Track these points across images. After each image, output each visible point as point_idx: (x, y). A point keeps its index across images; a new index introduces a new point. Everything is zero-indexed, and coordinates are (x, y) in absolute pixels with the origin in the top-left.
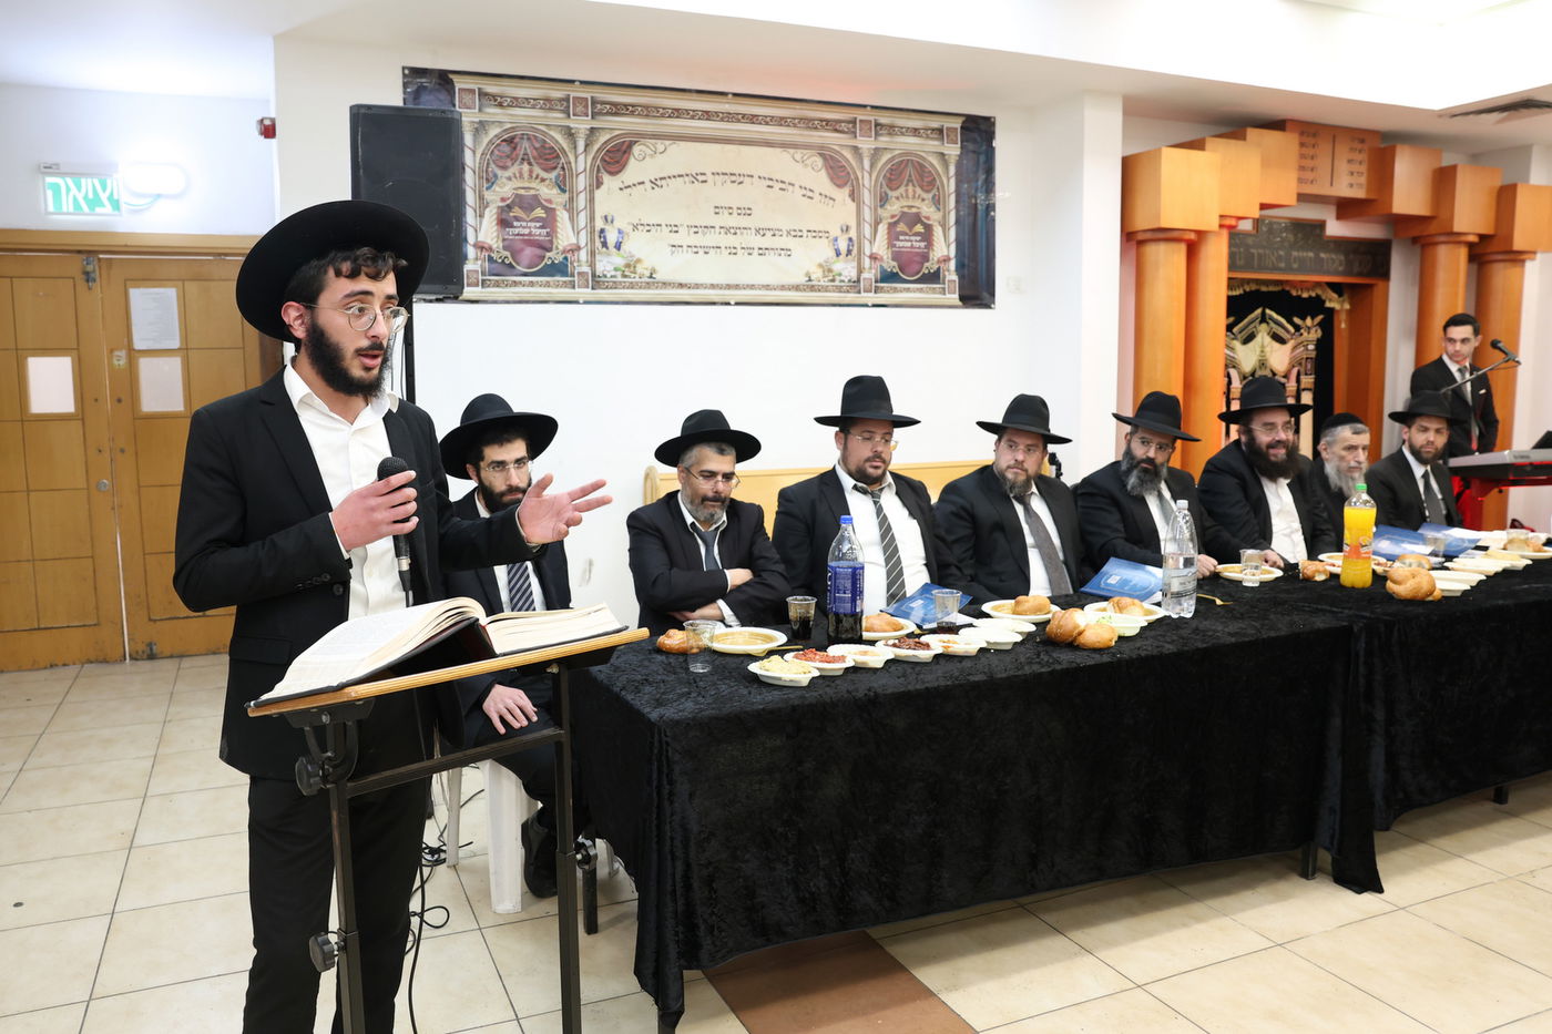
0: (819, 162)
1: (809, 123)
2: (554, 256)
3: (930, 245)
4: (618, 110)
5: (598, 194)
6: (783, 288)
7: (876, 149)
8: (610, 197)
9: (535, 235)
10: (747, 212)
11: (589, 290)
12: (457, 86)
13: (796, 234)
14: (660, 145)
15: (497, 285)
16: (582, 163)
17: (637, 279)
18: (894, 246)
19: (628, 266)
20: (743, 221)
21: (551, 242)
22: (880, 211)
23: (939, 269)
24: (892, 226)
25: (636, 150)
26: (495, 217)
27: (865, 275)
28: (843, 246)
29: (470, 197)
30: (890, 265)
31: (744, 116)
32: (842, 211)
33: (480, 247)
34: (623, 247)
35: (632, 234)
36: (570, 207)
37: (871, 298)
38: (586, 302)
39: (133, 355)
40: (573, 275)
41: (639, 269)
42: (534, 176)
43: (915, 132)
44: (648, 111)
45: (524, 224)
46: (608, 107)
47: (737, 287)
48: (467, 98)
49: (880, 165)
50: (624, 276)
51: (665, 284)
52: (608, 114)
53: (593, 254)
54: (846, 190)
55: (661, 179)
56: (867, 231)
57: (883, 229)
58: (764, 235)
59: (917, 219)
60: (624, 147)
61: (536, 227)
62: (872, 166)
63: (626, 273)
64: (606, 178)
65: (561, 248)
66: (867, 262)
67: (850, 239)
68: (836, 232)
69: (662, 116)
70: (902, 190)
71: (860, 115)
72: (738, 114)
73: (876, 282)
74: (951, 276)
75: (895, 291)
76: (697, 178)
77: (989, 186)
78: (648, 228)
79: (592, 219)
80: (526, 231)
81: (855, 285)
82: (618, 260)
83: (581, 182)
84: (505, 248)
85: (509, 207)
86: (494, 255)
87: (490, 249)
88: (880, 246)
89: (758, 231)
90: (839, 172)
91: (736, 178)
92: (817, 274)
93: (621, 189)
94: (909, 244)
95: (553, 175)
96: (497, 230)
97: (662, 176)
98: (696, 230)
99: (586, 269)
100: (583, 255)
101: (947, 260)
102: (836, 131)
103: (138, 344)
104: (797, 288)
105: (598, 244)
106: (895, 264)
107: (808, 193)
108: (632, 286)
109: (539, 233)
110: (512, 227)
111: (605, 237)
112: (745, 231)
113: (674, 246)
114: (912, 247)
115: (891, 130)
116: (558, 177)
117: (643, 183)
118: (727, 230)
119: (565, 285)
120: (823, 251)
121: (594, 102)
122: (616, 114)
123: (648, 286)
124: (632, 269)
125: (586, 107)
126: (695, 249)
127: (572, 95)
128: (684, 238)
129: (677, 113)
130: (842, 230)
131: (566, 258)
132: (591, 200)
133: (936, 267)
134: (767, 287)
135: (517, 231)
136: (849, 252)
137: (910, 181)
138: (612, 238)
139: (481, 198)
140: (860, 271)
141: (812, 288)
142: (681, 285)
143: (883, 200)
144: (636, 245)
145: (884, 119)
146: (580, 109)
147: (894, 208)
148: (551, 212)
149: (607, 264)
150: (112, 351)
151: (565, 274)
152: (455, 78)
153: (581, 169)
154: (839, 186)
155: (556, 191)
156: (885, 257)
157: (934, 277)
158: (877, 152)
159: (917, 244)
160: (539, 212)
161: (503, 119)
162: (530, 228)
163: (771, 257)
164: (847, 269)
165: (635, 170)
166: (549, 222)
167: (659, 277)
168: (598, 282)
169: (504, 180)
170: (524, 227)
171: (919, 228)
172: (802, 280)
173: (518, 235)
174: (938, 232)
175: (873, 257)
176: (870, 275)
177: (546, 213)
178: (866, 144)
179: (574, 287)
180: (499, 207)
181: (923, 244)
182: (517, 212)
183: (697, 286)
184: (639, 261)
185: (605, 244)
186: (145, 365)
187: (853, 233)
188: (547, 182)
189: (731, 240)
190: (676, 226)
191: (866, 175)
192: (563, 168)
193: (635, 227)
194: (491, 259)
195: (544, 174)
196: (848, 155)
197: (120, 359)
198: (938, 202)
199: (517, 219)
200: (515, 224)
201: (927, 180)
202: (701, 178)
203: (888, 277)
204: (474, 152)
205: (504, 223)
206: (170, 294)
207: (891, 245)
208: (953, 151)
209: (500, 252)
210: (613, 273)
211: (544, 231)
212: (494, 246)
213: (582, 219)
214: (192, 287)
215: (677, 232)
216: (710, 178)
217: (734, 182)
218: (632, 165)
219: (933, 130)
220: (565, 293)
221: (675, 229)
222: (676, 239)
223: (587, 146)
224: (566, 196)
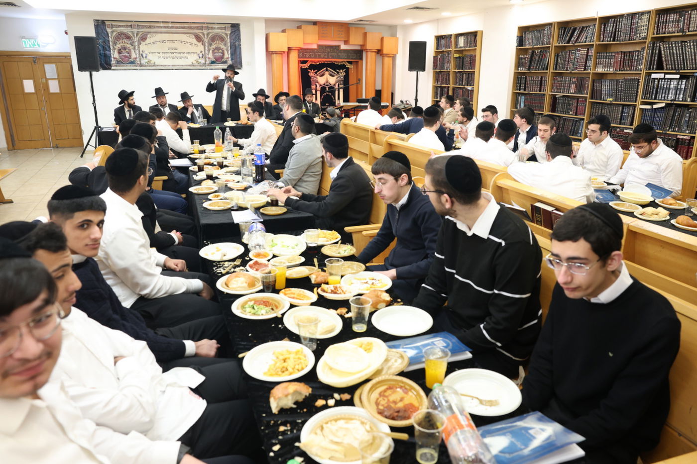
0: (194, 36)
1: (190, 28)
2: (131, 60)
3: (223, 54)
4: (143, 27)
5: (140, 46)
6: (186, 66)
8: (143, 47)
10: (176, 49)
11: (140, 67)
12: (106, 23)
13: (189, 53)
14: (154, 35)
15: (119, 66)
16: (136, 39)
17: (151, 64)
19: (148, 61)
20: (175, 51)
21: (130, 57)
22: (210, 47)
24: (213, 51)
25: (149, 36)
26: (117, 52)
27: (207, 62)
28: (201, 56)
29: (111, 47)
30: (213, 59)
32: (200, 47)
33: (114, 58)
34: (147, 57)
35: (149, 55)
36: (134, 49)
37: (209, 67)
38: (139, 70)
39: (47, 80)
40: (136, 64)
41: (151, 62)
42: (125, 42)
43: (218, 28)
44: (150, 27)
45: (124, 53)
46: (141, 26)
47: (175, 66)
48: (109, 26)
49: (209, 36)
50: (148, 64)
51: (157, 65)
52: (141, 28)
53: (140, 59)
54: (201, 43)
56: (207, 52)
57: (211, 52)
58: (181, 54)
59: (220, 49)
61: (127, 54)
62: (207, 36)
64: (142, 42)
65: (133, 58)
66: (207, 59)
68: (199, 52)
69: (154, 28)
70: (215, 42)
71: (204, 25)
72: (172, 27)
73: (210, 64)
76: (164, 41)
77: (239, 39)
78: (153, 53)
79: (139, 51)
80: (125, 55)
81: (204, 64)
82: (146, 60)
83: (136, 43)
85: (120, 49)
87: (117, 58)
88: (211, 55)
89: (179, 53)
90: (198, 38)
91: (173, 41)
92: (195, 62)
93: (146, 45)
96: (118, 55)
97: (155, 41)
98: (164, 53)
99: (139, 62)
100: (138, 59)
101: (228, 58)
102: (197, 29)
103: (48, 77)
104: (190, 66)
105: (141, 57)
107: (191, 44)
108: (150, 66)
112: (176, 53)
113: (159, 57)
115: (212, 28)
116: (131, 42)
117: (151, 43)
118: (172, 53)
119: (134, 66)
120: (196, 57)
121: (138, 25)
123: (154, 66)
126: (164, 58)
127: (133, 24)
128: (161, 55)
131: (134, 60)
132: (139, 47)
134: (182, 66)
135: (122, 55)
136: (202, 57)
137: (217, 40)
138: (144, 55)
139: (114, 47)
140: (205, 61)
141: (194, 66)
142: (161, 66)
143: (210, 45)
144: (150, 57)
145: (210, 26)
146: (135, 27)
147: (214, 46)
148: (130, 50)
149: (144, 61)
150: (42, 79)
151: (134, 64)
152: (105, 22)
154: (199, 42)
155: (130, 45)
157: (225, 62)
158: (208, 34)
159: (220, 55)
160: (127, 50)
161: (117, 30)
163: (183, 59)
164: (202, 61)
165: (148, 41)
166: (129, 53)
167: (156, 64)
168: (142, 65)
169: (119, 44)
171: (220, 51)
172: (191, 64)
174: (226, 52)
175: (208, 58)
176: (208, 62)
178: (205, 32)
179: (136, 66)
180: (118, 50)
182: (122, 50)
183: (165, 66)
184: (151, 60)
185: (143, 57)
186: (50, 82)
187: (203, 53)
188: (128, 44)
189: (173, 55)
191: (206, 39)
192: (132, 40)
193: (150, 53)
194: (117, 60)
195: (128, 42)
196: (201, 34)
197: (44, 81)
198: (225, 45)
199: (122, 52)
201: (222, 39)
203: (213, 62)
205: (119, 53)
206: (54, 65)
207: (213, 55)
208: (229, 32)
209: (119, 59)
210: (145, 63)
211: (129, 55)
213: (137, 52)
214: (59, 64)
216: (167, 41)
218: (148, 39)
219: (223, 28)
220: (135, 68)
221: (159, 53)
222: (159, 55)
223: (137, 35)
224: (133, 47)
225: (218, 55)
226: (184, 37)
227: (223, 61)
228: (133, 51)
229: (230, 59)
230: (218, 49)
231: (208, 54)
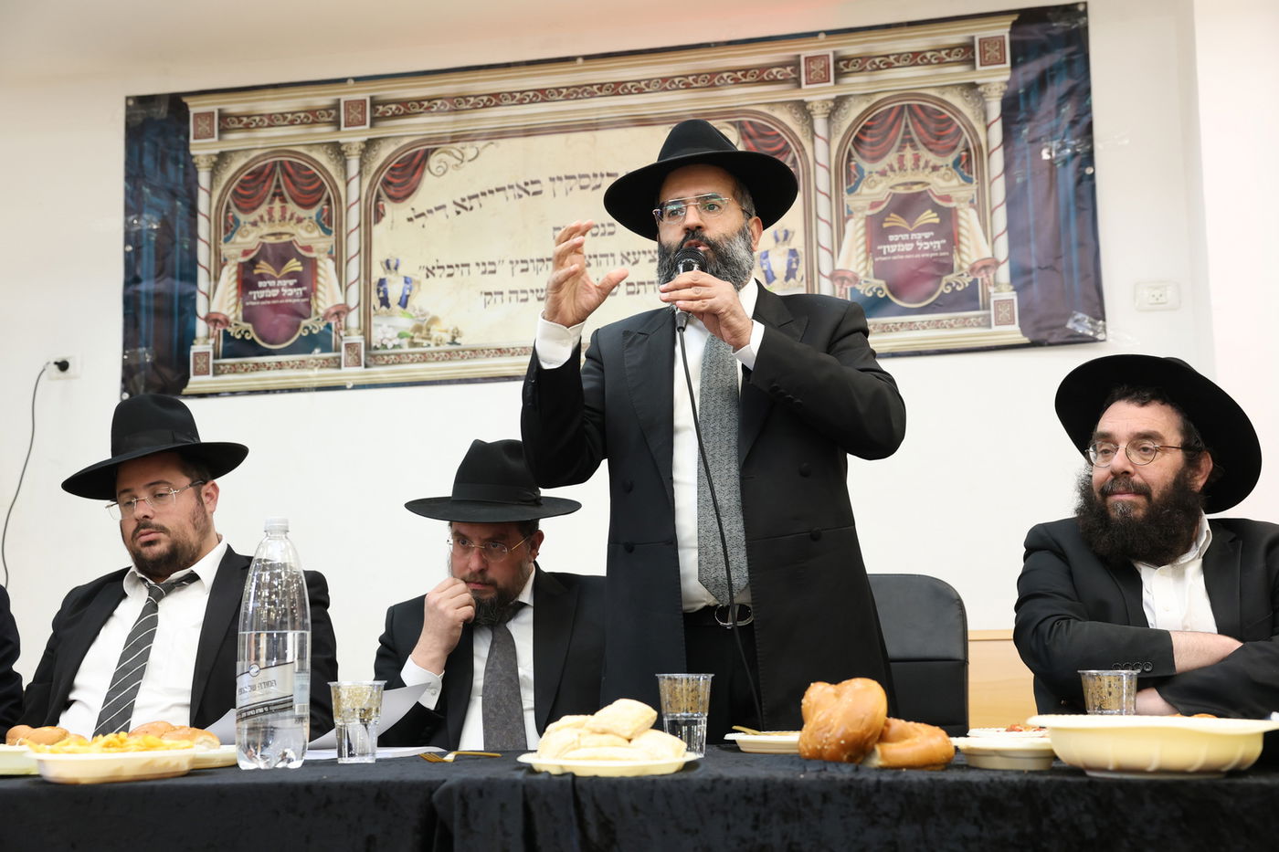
2: (313, 324)
3: (953, 241)
5: (377, 230)
8: (394, 232)
9: (287, 297)
10: (607, 230)
11: (361, 369)
12: (193, 111)
14: (471, 149)
15: (234, 370)
16: (354, 191)
17: (433, 348)
18: (880, 253)
19: (418, 329)
20: (603, 245)
21: (309, 305)
22: (847, 199)
23: (974, 284)
24: (875, 222)
25: (434, 161)
26: (234, 277)
28: (781, 264)
29: (203, 253)
30: (872, 286)
31: (601, 86)
33: (212, 320)
34: (411, 302)
35: (425, 282)
38: (355, 387)
40: (338, 349)
41: (436, 332)
42: (288, 216)
43: (916, 58)
44: (458, 103)
45: (272, 283)
46: (394, 107)
48: (204, 126)
49: (846, 121)
50: (413, 345)
51: (475, 352)
52: (394, 116)
53: (367, 317)
55: (471, 198)
56: (824, 234)
57: (855, 231)
58: (636, 262)
59: (923, 201)
61: (288, 286)
63: (416, 340)
64: (389, 206)
65: (321, 312)
66: (825, 286)
67: (793, 252)
69: (475, 107)
70: (892, 158)
71: (806, 50)
72: (591, 85)
74: (1002, 290)
76: (529, 189)
78: (450, 271)
79: (367, 266)
80: (275, 293)
82: (403, 322)
83: (354, 217)
84: (246, 319)
85: (253, 262)
86: (231, 330)
87: (227, 322)
88: (851, 257)
89: (626, 258)
93: (410, 220)
94: (909, 247)
95: (313, 212)
96: (237, 295)
97: (472, 193)
98: (524, 266)
99: (357, 338)
100: (353, 320)
101: (990, 265)
102: (762, 82)
105: (375, 301)
106: (882, 283)
108: (424, 358)
109: (290, 292)
110: (257, 288)
111: (385, 292)
112: (604, 260)
113: (487, 294)
114: (915, 250)
115: (866, 62)
116: (319, 215)
117: (443, 207)
121: (375, 103)
122: (406, 115)
123: (449, 356)
124: (424, 332)
125: (364, 112)
126: (522, 295)
127: (344, 98)
128: (504, 280)
129: (495, 99)
130: (777, 240)
131: (329, 326)
132: (367, 240)
133: (967, 280)
135: (261, 294)
136: (791, 273)
137: (908, 141)
138: (395, 292)
139: (218, 253)
142: (500, 352)
143: (857, 181)
144: (434, 299)
145: (851, 48)
146: (356, 115)
147: (877, 190)
148: (311, 264)
149: (387, 329)
151: (326, 348)
152: (189, 101)
153: (354, 196)
155: (317, 233)
156: (862, 274)
157: (968, 299)
159: (927, 245)
160: (294, 265)
161: (251, 146)
162: (280, 288)
163: (648, 295)
165: (434, 187)
166: (307, 278)
167: (464, 341)
168: (374, 356)
169: (249, 227)
170: (271, 288)
171: (929, 217)
173: (264, 299)
174: (969, 221)
175: (838, 277)
177: (302, 265)
178: (817, 95)
179: (339, 366)
180: (240, 265)
181: (937, 244)
182: (264, 267)
183: (526, 351)
184: (434, 320)
185: (385, 302)
188: (306, 222)
190: (492, 263)
191: (820, 144)
192: (328, 201)
193: (430, 272)
194: (226, 334)
195: (301, 212)
198: (966, 168)
199: (262, 277)
200: (261, 284)
202: (531, 188)
207: (871, 250)
208: (996, 75)
209: (239, 328)
210: (396, 342)
211: (299, 291)
212: (232, 317)
213: (354, 270)
215: (494, 272)
216: (546, 186)
217: (582, 188)
218: (428, 181)
219: (951, 49)
220: (330, 376)
221: (489, 268)
222: (492, 283)
223: (362, 164)
224: (332, 239)
225: (911, 244)
227: (944, 289)
228: (327, 267)
229: (1004, 273)
230: (906, 204)
231: (833, 253)
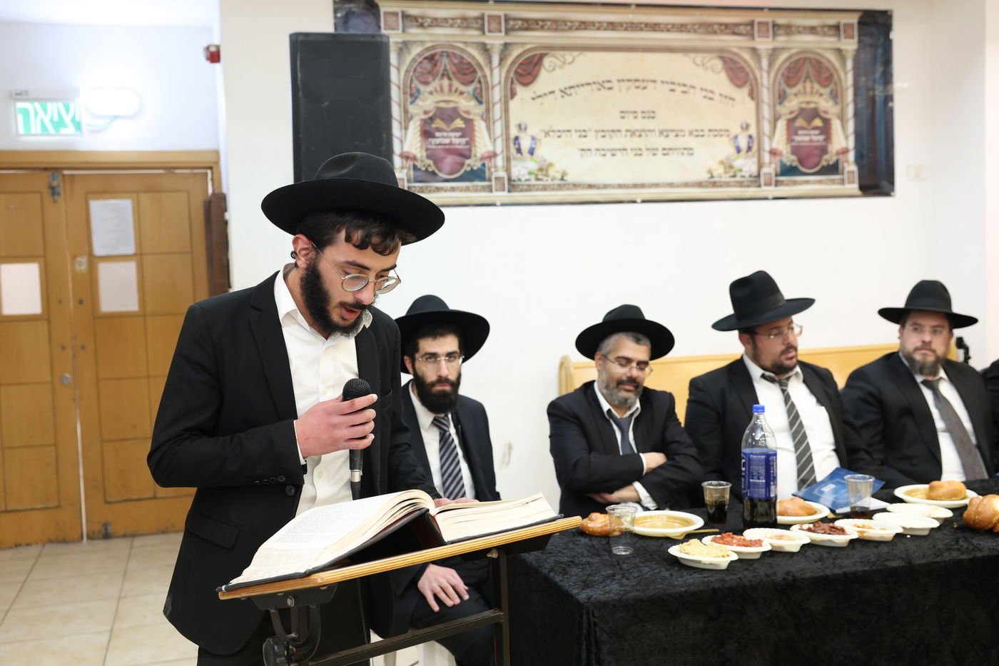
0: (719, 64)
1: (708, 28)
2: (473, 163)
3: (828, 137)
4: (529, 25)
5: (513, 104)
6: (686, 185)
7: (774, 50)
8: (524, 106)
9: (455, 144)
10: (650, 115)
11: (505, 193)
12: (383, 10)
13: (697, 133)
14: (569, 56)
16: (497, 76)
17: (550, 182)
18: (793, 141)
19: (541, 170)
20: (648, 124)
21: (470, 150)
22: (779, 108)
23: (837, 161)
24: (790, 122)
25: (547, 62)
26: (418, 129)
27: (765, 170)
28: (743, 143)
29: (396, 111)
30: (790, 159)
31: (646, 25)
32: (740, 109)
33: (405, 157)
34: (537, 152)
35: (546, 141)
36: (487, 118)
37: (771, 191)
38: (503, 205)
39: (93, 260)
40: (490, 180)
41: (552, 172)
42: (454, 89)
43: (812, 30)
45: (445, 134)
46: (520, 22)
47: (643, 186)
48: (391, 20)
49: (778, 64)
50: (538, 179)
51: (576, 186)
52: (521, 29)
53: (508, 160)
54: (746, 90)
55: (571, 87)
56: (766, 127)
57: (782, 125)
58: (667, 136)
59: (815, 113)
60: (535, 60)
61: (455, 137)
62: (771, 64)
63: (540, 177)
64: (519, 89)
65: (479, 155)
66: (766, 157)
67: (750, 137)
68: (736, 130)
69: (570, 29)
70: (800, 87)
71: (758, 18)
72: (641, 23)
73: (776, 175)
74: (851, 167)
75: (795, 183)
76: (604, 85)
77: (887, 78)
78: (559, 134)
79: (507, 127)
80: (447, 141)
81: (756, 180)
82: (532, 165)
83: (497, 94)
84: (429, 157)
85: (432, 119)
86: (419, 164)
87: (415, 158)
88: (779, 141)
89: (661, 133)
90: (738, 73)
92: (719, 170)
93: (533, 99)
94: (807, 138)
95: (470, 88)
96: (421, 141)
97: (571, 84)
98: (603, 134)
99: (502, 174)
100: (500, 161)
101: (845, 151)
102: (735, 34)
103: (99, 250)
104: (700, 185)
105: (513, 150)
106: (794, 158)
107: (709, 95)
108: (545, 188)
109: (458, 142)
110: (434, 137)
111: (519, 144)
112: (649, 133)
113: (583, 150)
114: (811, 141)
115: (788, 29)
116: (475, 89)
117: (553, 92)
118: (632, 133)
119: (484, 189)
120: (724, 149)
121: (507, 19)
122: (527, 29)
123: (560, 187)
124: (545, 172)
125: (500, 24)
126: (602, 152)
127: (487, 13)
128: (592, 141)
129: (584, 25)
130: (742, 128)
131: (484, 165)
132: (506, 110)
133: (834, 159)
134: (671, 185)
135: (438, 141)
136: (749, 149)
137: (808, 77)
138: (525, 144)
139: (406, 111)
140: (760, 166)
141: (714, 184)
142: (591, 186)
143: (782, 97)
144: (547, 150)
145: (782, 19)
146: (494, 26)
147: (793, 104)
148: (469, 122)
149: (521, 169)
150: (74, 257)
151: (482, 178)
152: (380, 2)
153: (496, 80)
154: (740, 86)
155: (473, 103)
156: (784, 152)
157: (833, 169)
158: (774, 53)
159: (815, 138)
160: (459, 123)
161: (424, 39)
162: (450, 137)
163: (675, 157)
164: (747, 165)
165: (547, 79)
166: (468, 131)
167: (569, 179)
168: (513, 186)
169: (426, 95)
170: (445, 137)
171: (818, 122)
172: (704, 177)
173: (440, 144)
174: (836, 125)
175: (773, 153)
176: (770, 169)
177: (465, 123)
178: (764, 44)
179: (491, 191)
180: (422, 120)
181: (821, 138)
182: (438, 123)
183: (606, 186)
184: (550, 165)
185: (519, 151)
186: (104, 270)
187: (753, 131)
188: (465, 95)
189: (636, 142)
190: (584, 131)
191: (765, 75)
192: (480, 82)
193: (547, 134)
194: (415, 168)
195: (462, 88)
196: (747, 56)
197: (82, 265)
198: (836, 96)
199: (439, 130)
200: (437, 134)
201: (824, 75)
202: (607, 85)
203: (788, 171)
204: (398, 69)
205: (427, 134)
206: (126, 205)
207: (790, 140)
208: (850, 45)
209: (425, 162)
210: (527, 177)
211: (463, 140)
212: (419, 156)
213: (498, 128)
214: (145, 198)
215: (585, 136)
216: (615, 84)
217: (637, 87)
218: (543, 75)
219: (830, 27)
220: (484, 196)
221: (583, 134)
222: (585, 143)
223: (501, 60)
224: (483, 107)
225: (808, 137)
226: (680, 67)
227: (824, 163)
228: (480, 126)
229: (851, 156)
230: (811, 114)
231: (771, 138)
